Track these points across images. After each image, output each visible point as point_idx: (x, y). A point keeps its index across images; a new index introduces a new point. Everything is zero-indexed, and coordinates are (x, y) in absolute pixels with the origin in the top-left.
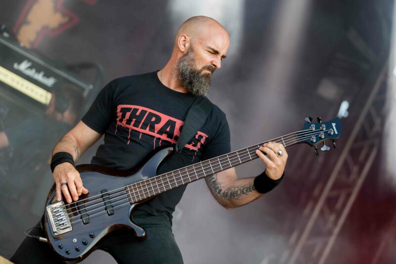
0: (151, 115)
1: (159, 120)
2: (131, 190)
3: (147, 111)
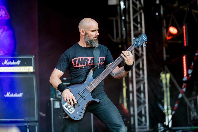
0: (85, 59)
1: (88, 60)
2: (88, 88)
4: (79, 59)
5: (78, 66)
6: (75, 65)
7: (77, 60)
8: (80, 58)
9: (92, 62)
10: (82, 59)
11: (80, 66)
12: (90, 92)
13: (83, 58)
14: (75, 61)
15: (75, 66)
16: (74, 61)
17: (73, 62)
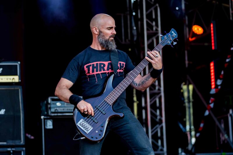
0: (101, 64)
4: (93, 65)
5: (93, 73)
6: (89, 73)
7: (90, 65)
8: (95, 63)
9: (110, 67)
10: (97, 64)
11: (95, 73)
12: (111, 104)
13: (99, 62)
14: (88, 67)
15: (88, 74)
16: (87, 67)
17: (86, 69)
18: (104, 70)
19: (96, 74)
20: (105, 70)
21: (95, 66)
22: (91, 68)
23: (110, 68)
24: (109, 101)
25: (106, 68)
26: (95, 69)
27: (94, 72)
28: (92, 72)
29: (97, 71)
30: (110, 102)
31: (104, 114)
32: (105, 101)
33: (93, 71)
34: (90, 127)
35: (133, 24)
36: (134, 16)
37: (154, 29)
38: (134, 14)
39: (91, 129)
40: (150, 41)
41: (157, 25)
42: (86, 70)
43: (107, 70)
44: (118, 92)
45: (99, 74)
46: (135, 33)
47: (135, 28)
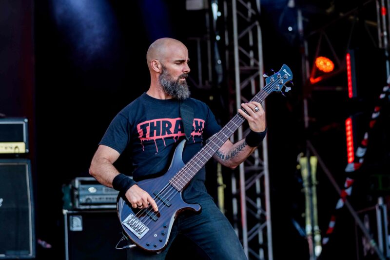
0: (164, 122)
2: (174, 182)
3: (160, 121)
4: (152, 124)
5: (152, 138)
6: (144, 136)
7: (147, 125)
8: (155, 121)
9: (179, 128)
10: (158, 123)
11: (155, 138)
12: (180, 189)
13: (161, 120)
14: (144, 127)
15: (143, 139)
16: (142, 127)
17: (140, 130)
18: (169, 133)
19: (157, 140)
20: (172, 133)
21: (155, 125)
22: (148, 129)
23: (180, 130)
24: (177, 185)
25: (172, 130)
26: (155, 131)
27: (153, 136)
28: (150, 136)
29: (158, 134)
30: (179, 187)
31: (169, 207)
32: (170, 184)
33: (152, 134)
34: (145, 228)
35: (217, 56)
36: (218, 41)
37: (252, 62)
38: (218, 38)
39: (147, 231)
40: (245, 83)
41: (256, 57)
42: (140, 132)
43: (174, 133)
44: (192, 169)
45: (161, 139)
46: (219, 70)
47: (219, 62)
